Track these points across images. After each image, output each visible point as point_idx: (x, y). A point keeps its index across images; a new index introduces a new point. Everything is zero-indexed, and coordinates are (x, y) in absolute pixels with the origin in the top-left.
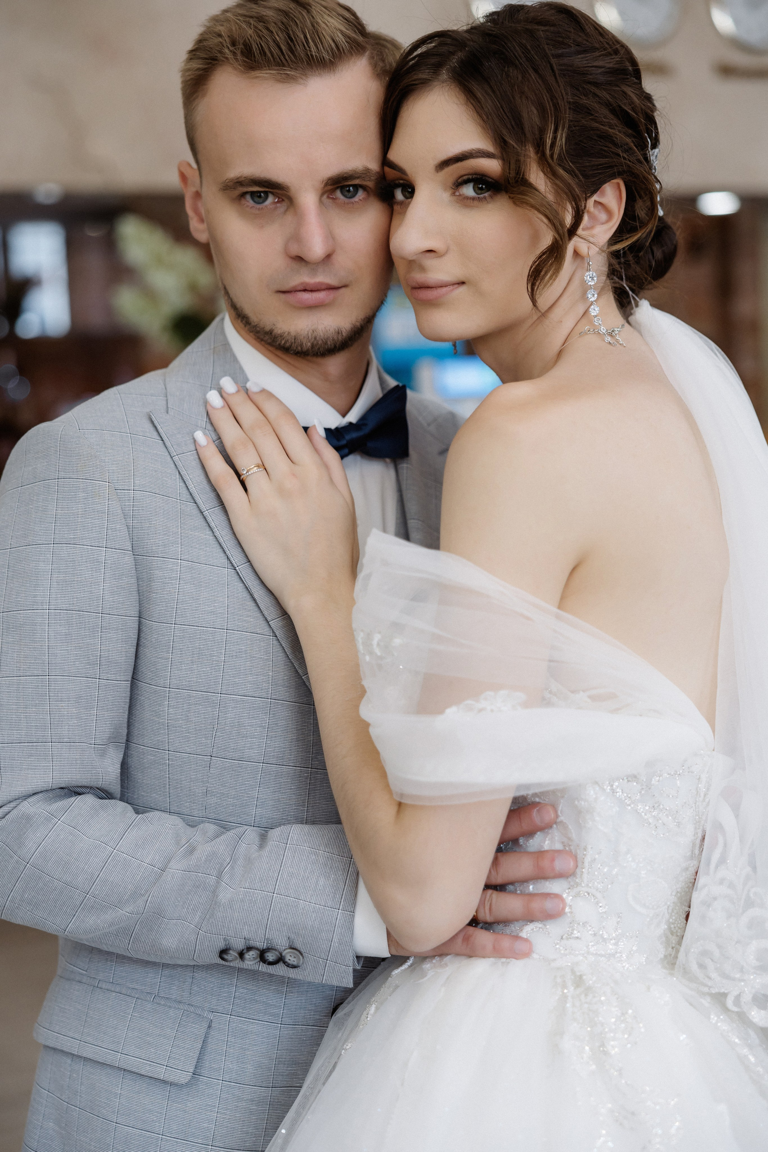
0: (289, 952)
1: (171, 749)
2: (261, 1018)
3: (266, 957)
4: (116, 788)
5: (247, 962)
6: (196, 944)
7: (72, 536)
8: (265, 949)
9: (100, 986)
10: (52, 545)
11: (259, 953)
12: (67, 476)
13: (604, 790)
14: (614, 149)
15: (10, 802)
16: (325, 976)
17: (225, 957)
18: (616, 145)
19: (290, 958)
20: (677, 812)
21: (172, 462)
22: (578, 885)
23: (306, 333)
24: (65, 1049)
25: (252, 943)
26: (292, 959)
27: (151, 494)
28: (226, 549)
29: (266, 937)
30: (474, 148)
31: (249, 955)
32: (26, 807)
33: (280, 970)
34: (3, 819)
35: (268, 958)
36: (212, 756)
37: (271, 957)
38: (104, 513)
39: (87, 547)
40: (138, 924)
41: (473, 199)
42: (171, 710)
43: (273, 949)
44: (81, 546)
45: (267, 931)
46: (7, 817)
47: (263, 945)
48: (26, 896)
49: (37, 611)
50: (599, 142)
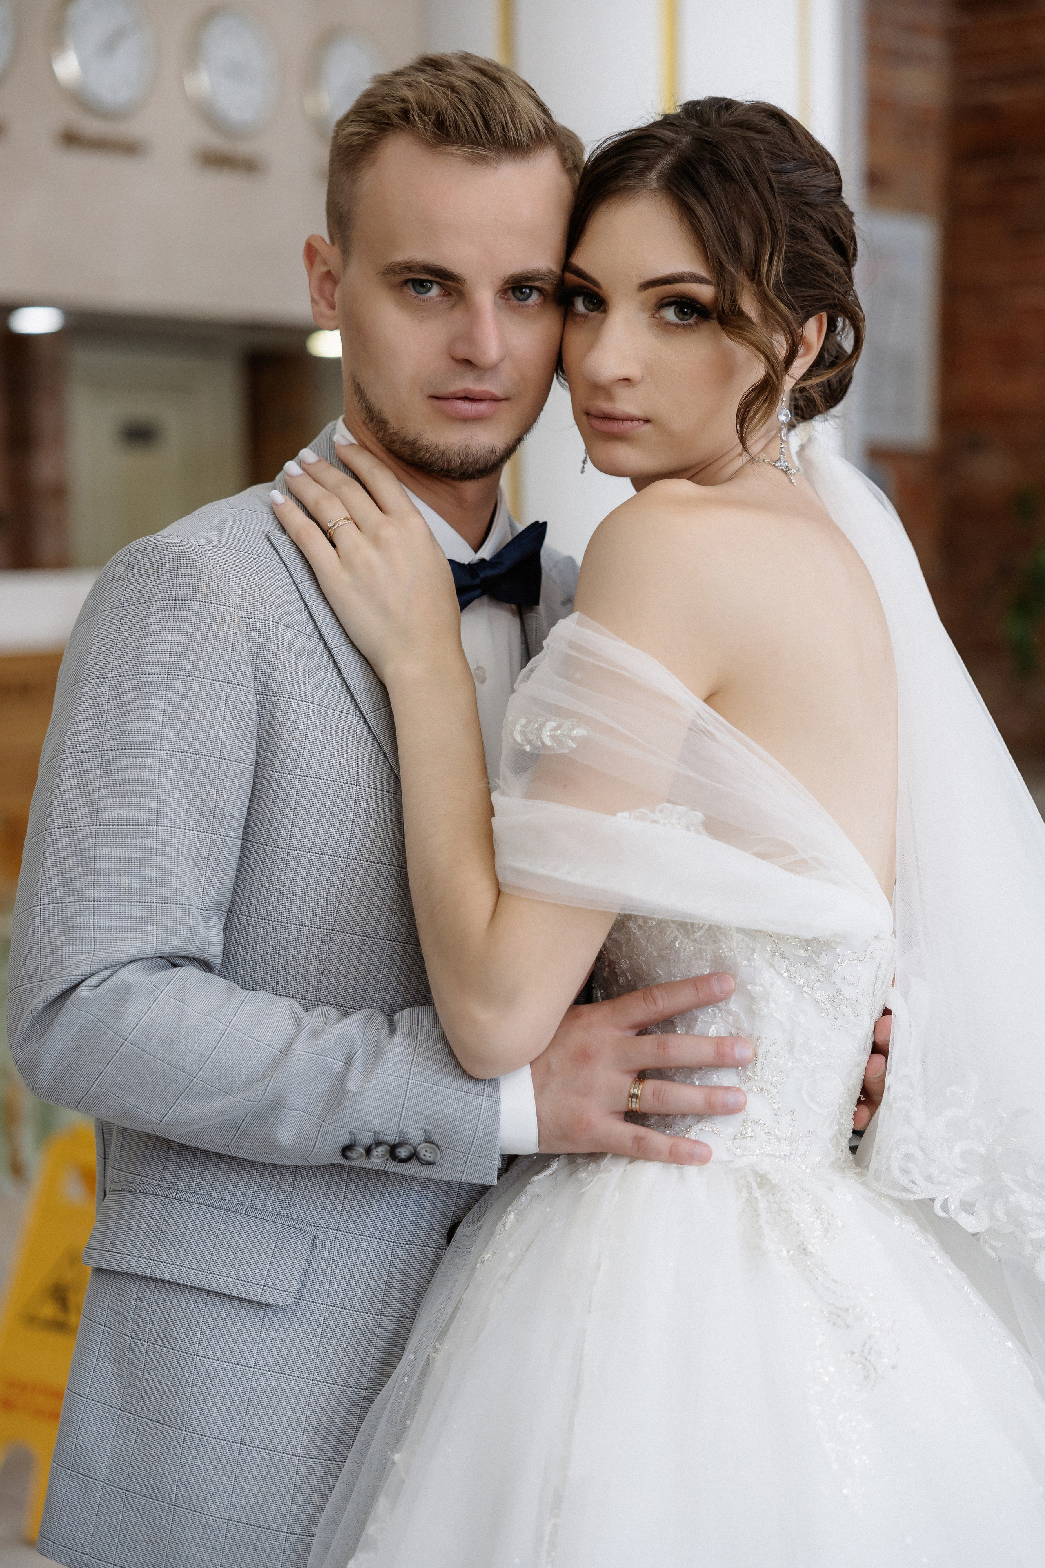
0: (425, 1147)
1: (285, 920)
2: (372, 1235)
3: (398, 1153)
4: (217, 962)
5: (374, 1160)
6: (317, 1139)
7: (190, 667)
8: (397, 1144)
9: (178, 1197)
10: (166, 676)
11: (388, 1148)
12: (187, 598)
13: (781, 975)
14: (828, 281)
15: (106, 968)
16: (465, 1173)
17: (349, 1154)
18: (829, 275)
19: (426, 1153)
20: (857, 1001)
21: (296, 591)
22: (749, 1078)
23: (458, 448)
24: (133, 1272)
25: (382, 1137)
26: (428, 1154)
27: (278, 625)
28: (355, 694)
29: (400, 1130)
30: (686, 272)
31: (377, 1151)
32: (126, 975)
33: (411, 1169)
34: (99, 987)
35: (399, 1154)
36: (332, 930)
37: (403, 1153)
38: (228, 643)
39: (207, 681)
40: (249, 1115)
41: (677, 325)
42: (288, 876)
43: (407, 1144)
44: (201, 679)
45: (402, 1122)
46: (103, 985)
47: (395, 1139)
48: (119, 1079)
49: (146, 751)
50: (812, 271)
